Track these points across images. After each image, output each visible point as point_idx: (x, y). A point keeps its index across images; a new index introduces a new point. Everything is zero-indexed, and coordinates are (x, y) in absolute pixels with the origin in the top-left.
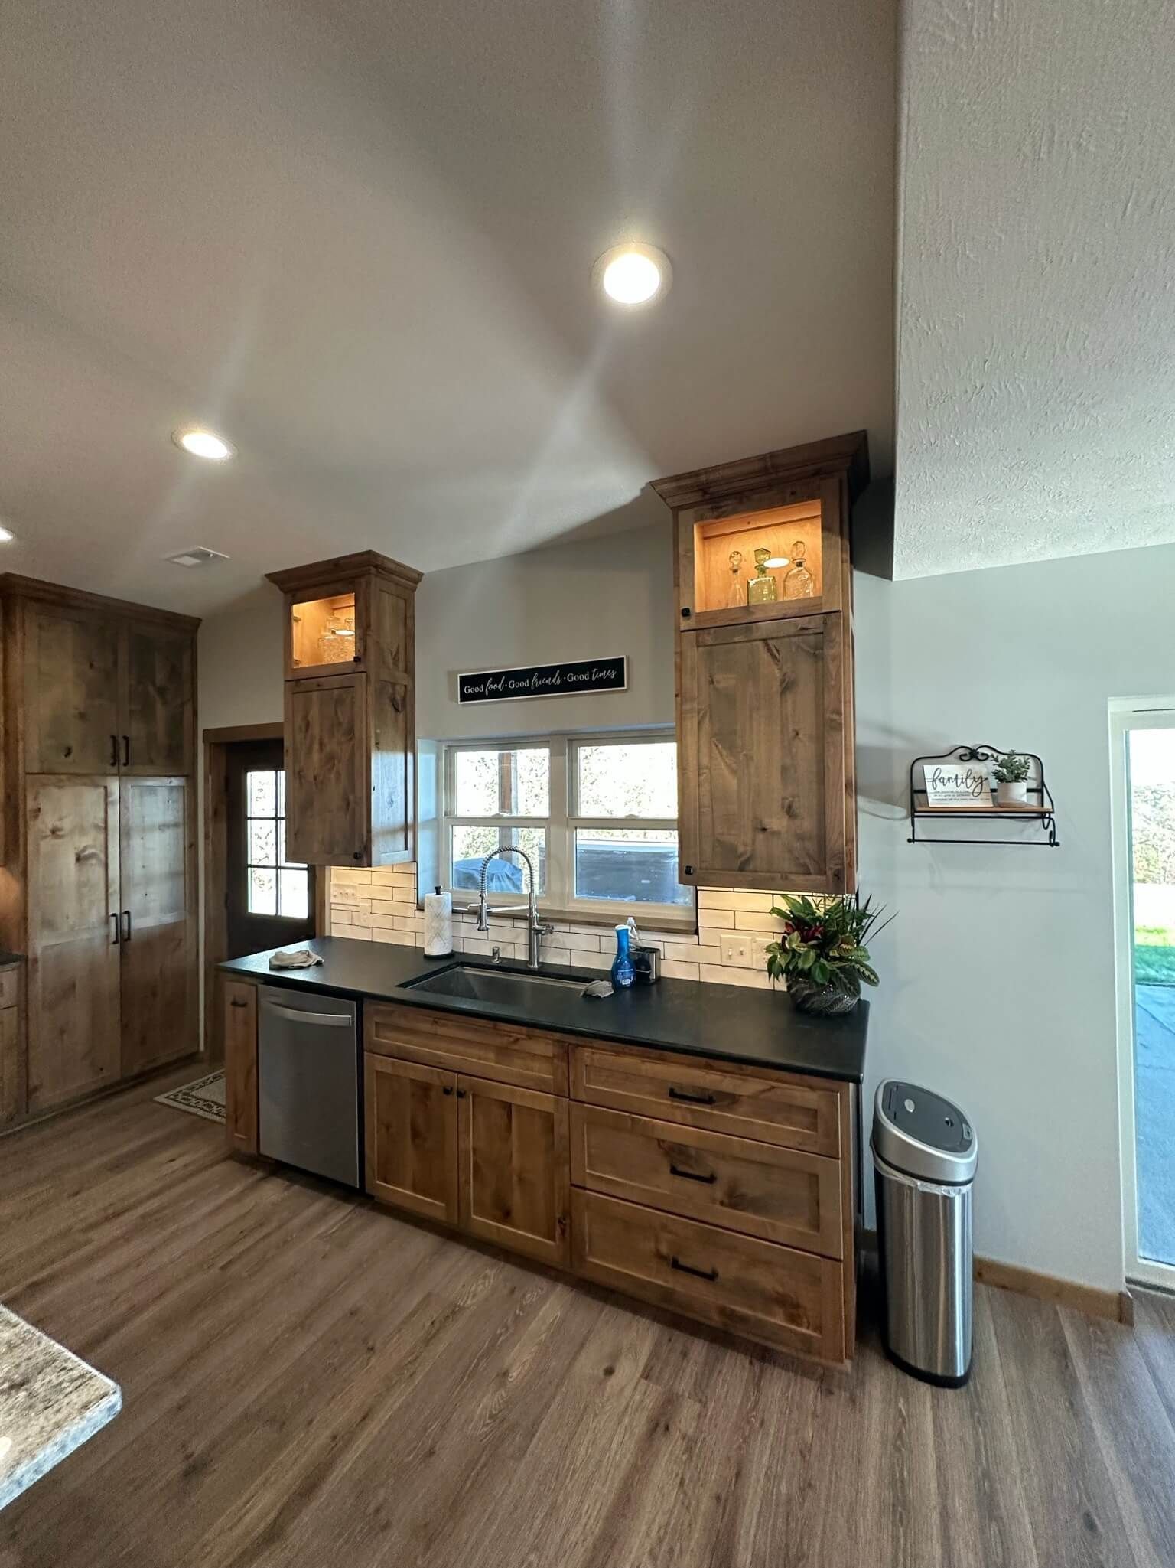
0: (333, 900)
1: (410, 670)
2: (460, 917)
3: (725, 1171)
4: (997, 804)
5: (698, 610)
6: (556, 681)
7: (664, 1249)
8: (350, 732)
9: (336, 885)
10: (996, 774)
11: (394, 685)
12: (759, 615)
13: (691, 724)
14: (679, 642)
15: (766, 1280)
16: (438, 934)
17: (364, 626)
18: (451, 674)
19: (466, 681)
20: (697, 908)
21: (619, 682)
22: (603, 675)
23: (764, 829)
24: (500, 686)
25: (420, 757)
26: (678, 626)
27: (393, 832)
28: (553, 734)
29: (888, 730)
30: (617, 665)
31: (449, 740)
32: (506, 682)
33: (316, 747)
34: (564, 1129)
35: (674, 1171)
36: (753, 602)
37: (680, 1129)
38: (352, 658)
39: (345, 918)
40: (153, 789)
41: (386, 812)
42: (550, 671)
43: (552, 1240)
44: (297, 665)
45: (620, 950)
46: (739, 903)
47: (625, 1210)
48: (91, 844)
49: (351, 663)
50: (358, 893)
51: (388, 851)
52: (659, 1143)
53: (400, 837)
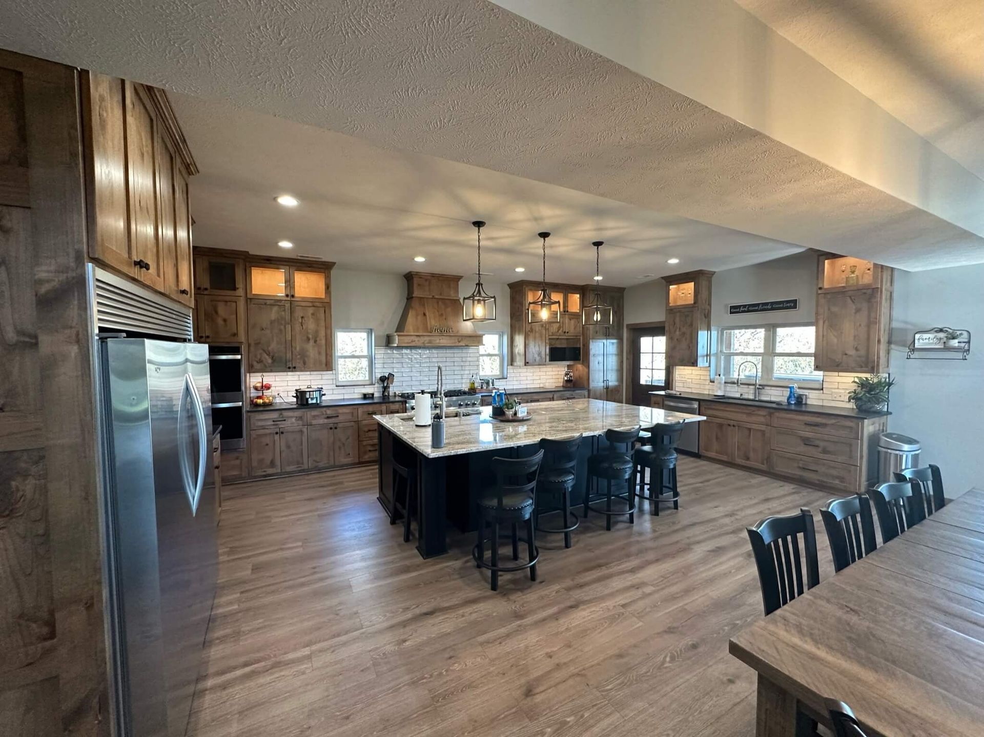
0: (677, 379)
1: (710, 305)
2: (727, 385)
3: (822, 444)
4: (945, 346)
5: (825, 287)
6: (769, 307)
7: (801, 465)
8: (691, 325)
9: (678, 374)
10: (946, 337)
11: (705, 310)
12: (849, 289)
13: (821, 322)
14: (817, 298)
15: (834, 472)
16: (720, 388)
17: (697, 291)
18: (726, 306)
19: (731, 307)
20: (823, 382)
21: (795, 307)
22: (788, 305)
23: (846, 354)
24: (746, 309)
25: (712, 332)
26: (817, 292)
27: (703, 356)
28: (766, 324)
29: (906, 322)
30: (795, 302)
32: (749, 307)
33: (678, 330)
34: (769, 435)
35: (805, 444)
36: (848, 283)
37: (808, 433)
38: (692, 302)
39: (681, 385)
40: (613, 343)
41: (702, 350)
42: (767, 304)
43: (764, 464)
44: (671, 305)
45: (791, 392)
46: (838, 379)
47: (788, 455)
48: (601, 359)
49: (692, 304)
50: (687, 377)
51: (702, 362)
52: (801, 437)
53: (706, 358)
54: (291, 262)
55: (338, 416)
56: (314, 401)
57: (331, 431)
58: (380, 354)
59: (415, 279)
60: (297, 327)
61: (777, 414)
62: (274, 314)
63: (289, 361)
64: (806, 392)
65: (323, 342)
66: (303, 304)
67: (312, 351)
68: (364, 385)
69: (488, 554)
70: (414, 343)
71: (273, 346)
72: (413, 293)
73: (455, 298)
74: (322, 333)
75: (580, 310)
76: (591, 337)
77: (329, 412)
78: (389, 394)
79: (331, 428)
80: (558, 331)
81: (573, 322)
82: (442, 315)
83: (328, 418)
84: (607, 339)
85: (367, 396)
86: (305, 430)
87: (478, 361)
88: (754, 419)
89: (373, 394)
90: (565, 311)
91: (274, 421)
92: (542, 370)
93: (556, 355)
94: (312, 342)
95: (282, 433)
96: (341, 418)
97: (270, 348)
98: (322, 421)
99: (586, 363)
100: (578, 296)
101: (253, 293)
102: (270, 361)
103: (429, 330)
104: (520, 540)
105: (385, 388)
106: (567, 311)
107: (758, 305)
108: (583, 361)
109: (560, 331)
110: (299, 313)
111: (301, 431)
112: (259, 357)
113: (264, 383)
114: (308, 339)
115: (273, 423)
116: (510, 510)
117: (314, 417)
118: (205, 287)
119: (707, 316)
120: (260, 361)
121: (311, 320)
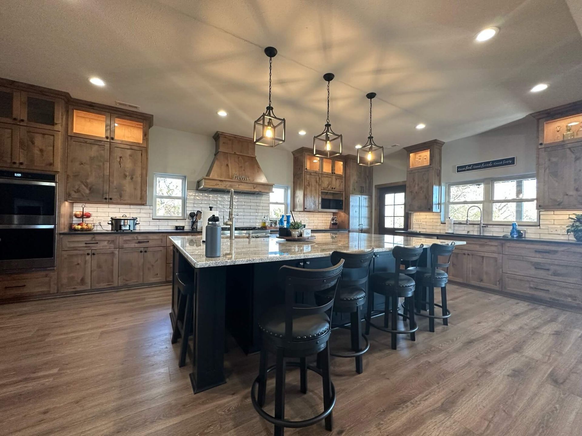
0: (414, 222)
1: (441, 166)
2: (455, 225)
3: (552, 268)
5: (545, 143)
6: (491, 165)
7: (532, 286)
8: (428, 181)
9: (415, 219)
11: (437, 170)
12: (567, 142)
13: (542, 171)
14: (538, 152)
15: (567, 292)
16: (450, 228)
17: (432, 157)
18: (454, 166)
19: (458, 167)
20: (540, 219)
21: (512, 163)
22: (507, 162)
23: (567, 195)
24: (470, 168)
25: (442, 187)
26: (538, 147)
27: (436, 204)
28: (486, 179)
30: (513, 159)
31: (449, 183)
32: (473, 166)
33: (416, 185)
34: (501, 261)
35: (536, 268)
36: (565, 139)
37: (538, 259)
38: (429, 164)
39: (417, 227)
40: (365, 198)
41: (435, 200)
42: (489, 162)
43: (496, 285)
44: (410, 168)
45: (513, 228)
46: (556, 217)
47: (519, 277)
48: (357, 209)
49: (428, 165)
50: (422, 220)
51: (435, 209)
52: (531, 262)
53: (438, 206)
54: (112, 110)
55: (148, 242)
56: (127, 228)
57: (140, 254)
58: (191, 195)
59: (221, 138)
60: (116, 165)
61: (508, 244)
62: (94, 151)
63: (106, 193)
64: (524, 228)
65: (139, 179)
66: (122, 146)
67: (128, 187)
68: (177, 220)
69: (271, 384)
70: (218, 186)
71: (91, 180)
72: (219, 148)
73: (253, 156)
74: (138, 172)
75: (343, 173)
76: (351, 193)
77: (140, 238)
78: (197, 227)
79: (141, 252)
80: (328, 187)
81: (338, 181)
82: (241, 167)
83: (139, 242)
84: (362, 195)
85: (178, 228)
86: (116, 252)
87: (269, 206)
88: (486, 248)
89: (184, 227)
90: (333, 173)
91: (86, 244)
92: (315, 216)
93: (326, 204)
94: (128, 178)
95: (94, 254)
96: (151, 243)
97: (88, 181)
98: (133, 245)
99: (347, 211)
100: (342, 163)
101: (74, 131)
102: (87, 191)
103: (231, 177)
104: (309, 368)
105: (194, 223)
106: (335, 173)
107: (481, 164)
108: (345, 209)
109: (329, 187)
110: (118, 153)
111: (113, 253)
112: (77, 187)
113: (84, 213)
114: (125, 176)
115: (85, 245)
116: (302, 338)
117: (126, 241)
118: (21, 118)
119: (439, 174)
120: (78, 191)
121: (129, 160)
